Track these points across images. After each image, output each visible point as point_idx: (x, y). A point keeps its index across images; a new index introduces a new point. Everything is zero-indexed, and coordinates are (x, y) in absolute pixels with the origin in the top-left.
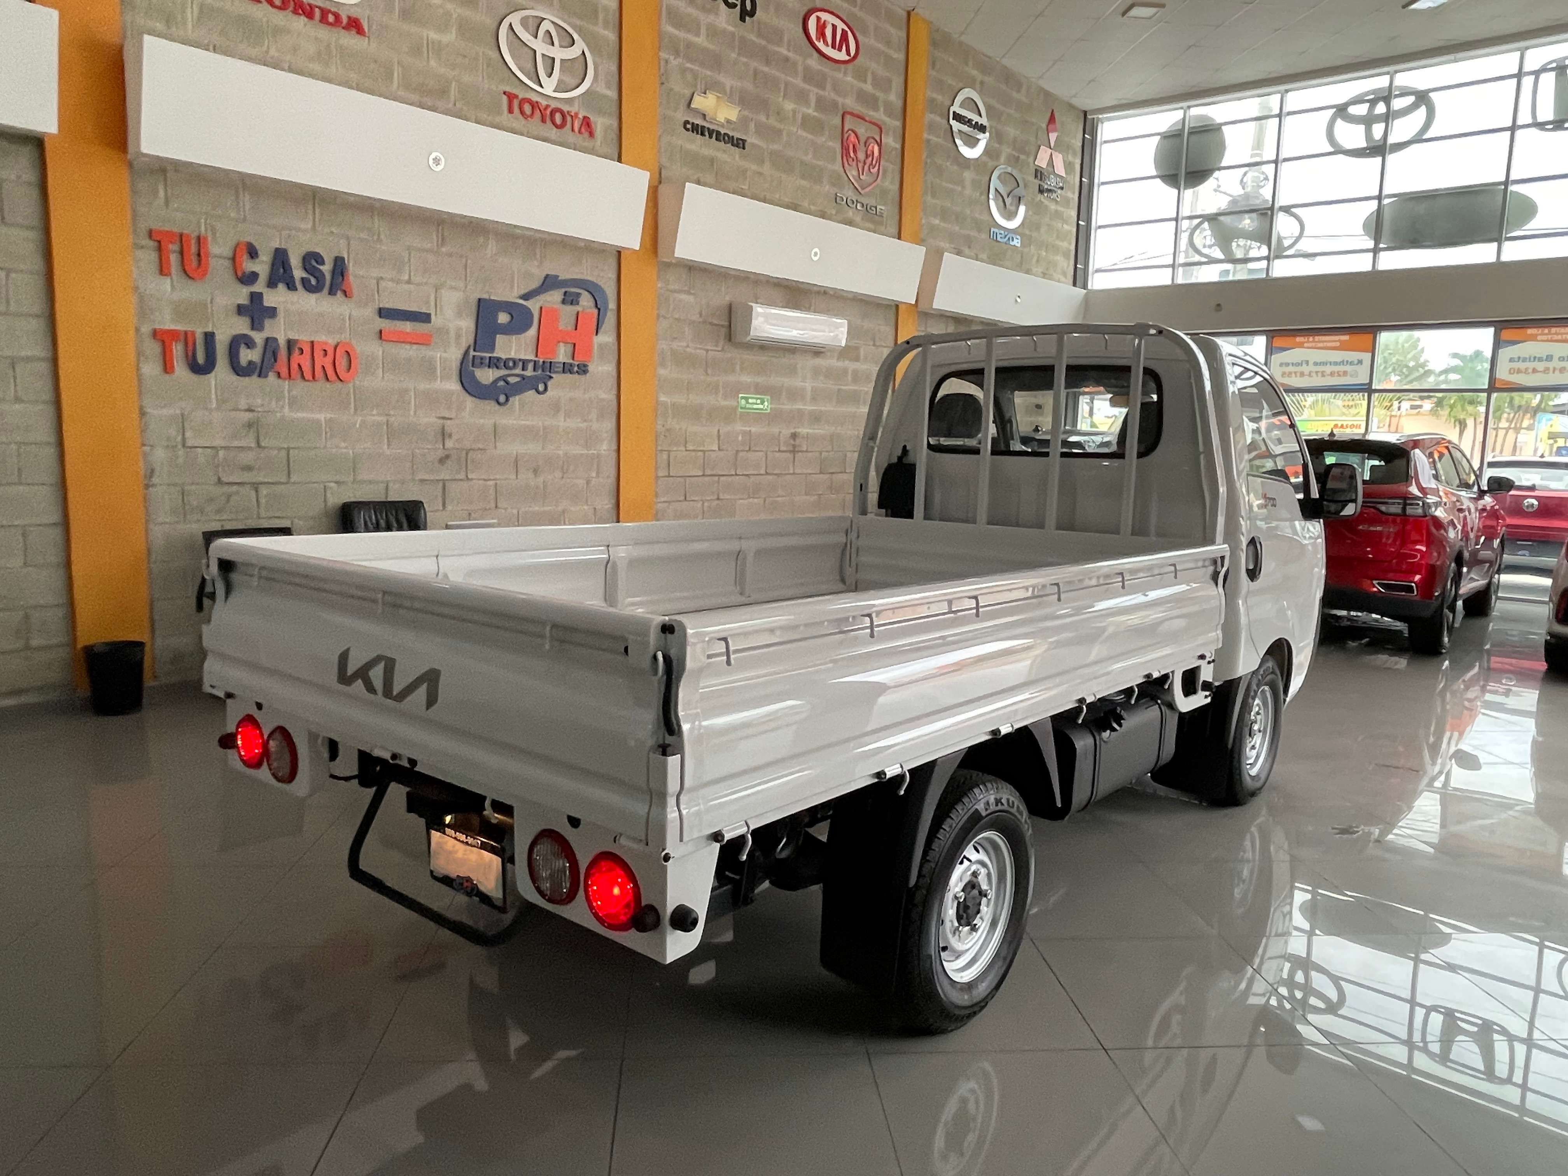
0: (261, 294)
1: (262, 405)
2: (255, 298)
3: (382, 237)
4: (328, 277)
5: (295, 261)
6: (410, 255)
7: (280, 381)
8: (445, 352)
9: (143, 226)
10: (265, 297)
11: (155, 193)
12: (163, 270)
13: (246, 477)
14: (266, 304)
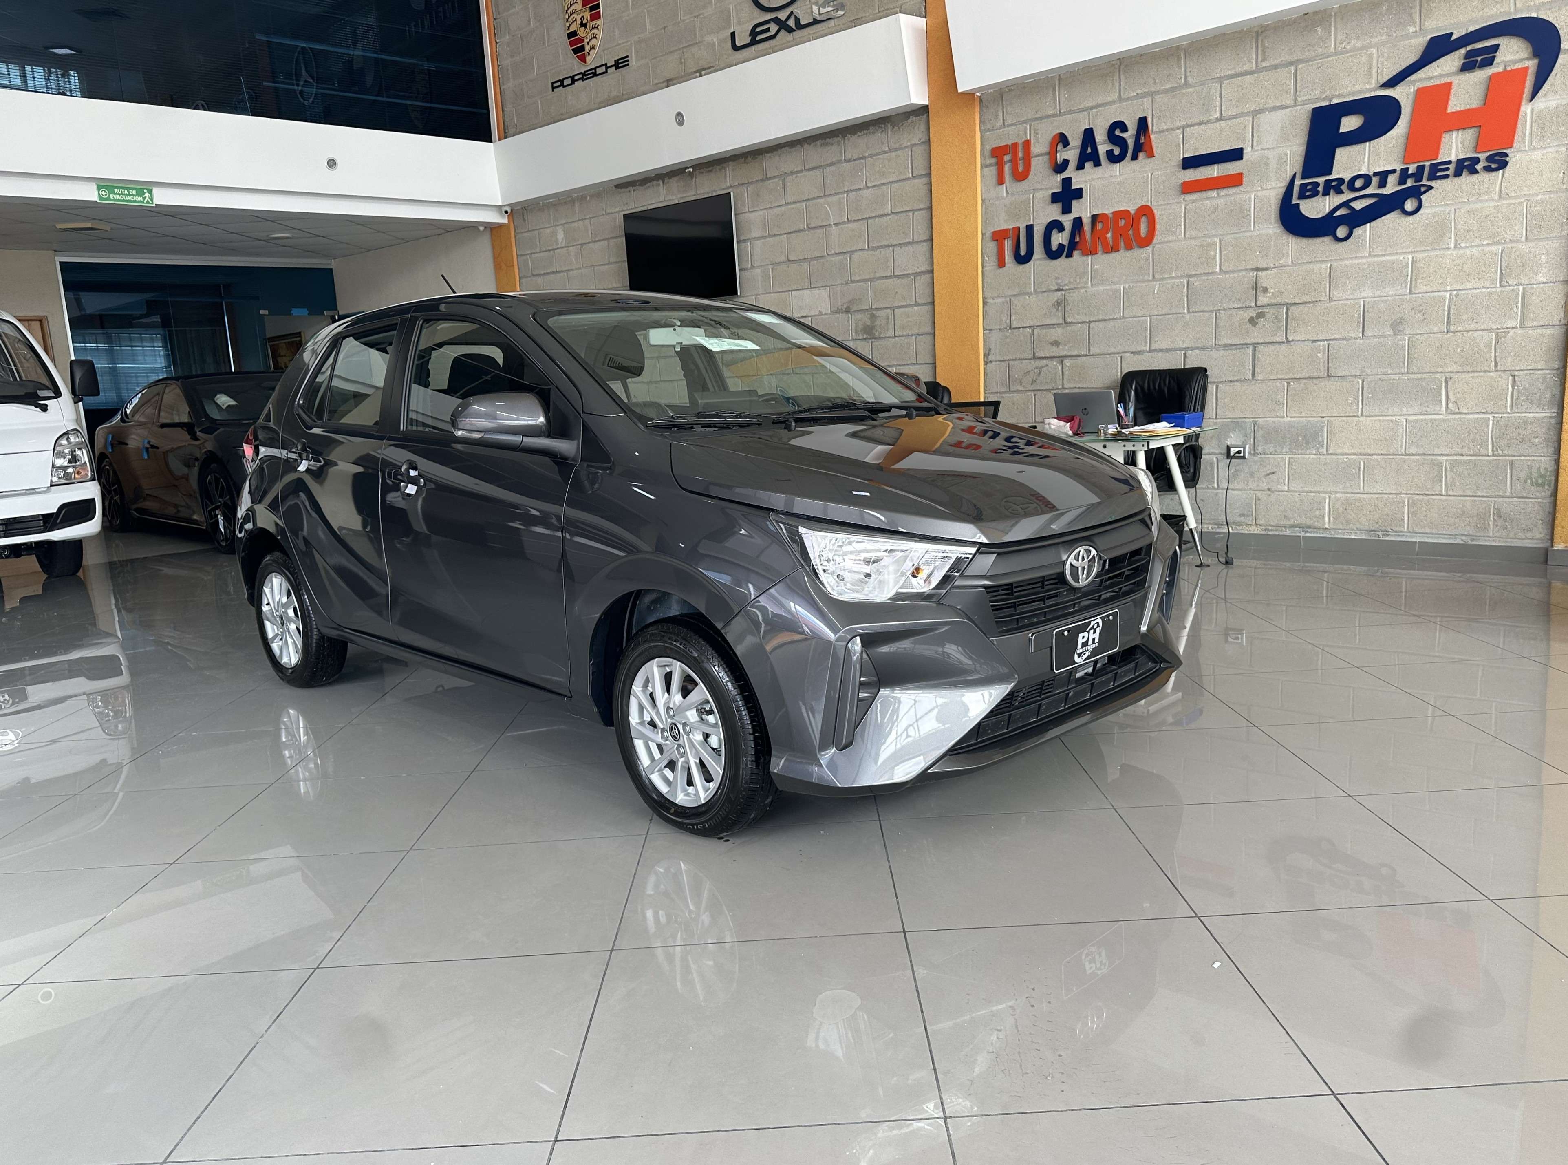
0: (1070, 179)
1: (1070, 282)
2: (1067, 182)
3: (1189, 79)
4: (1131, 143)
5: (1100, 136)
6: (1221, 87)
7: (1085, 258)
8: (1262, 189)
9: (988, 148)
10: (1073, 181)
11: (997, 116)
12: (1001, 181)
13: (1054, 351)
14: (1074, 186)
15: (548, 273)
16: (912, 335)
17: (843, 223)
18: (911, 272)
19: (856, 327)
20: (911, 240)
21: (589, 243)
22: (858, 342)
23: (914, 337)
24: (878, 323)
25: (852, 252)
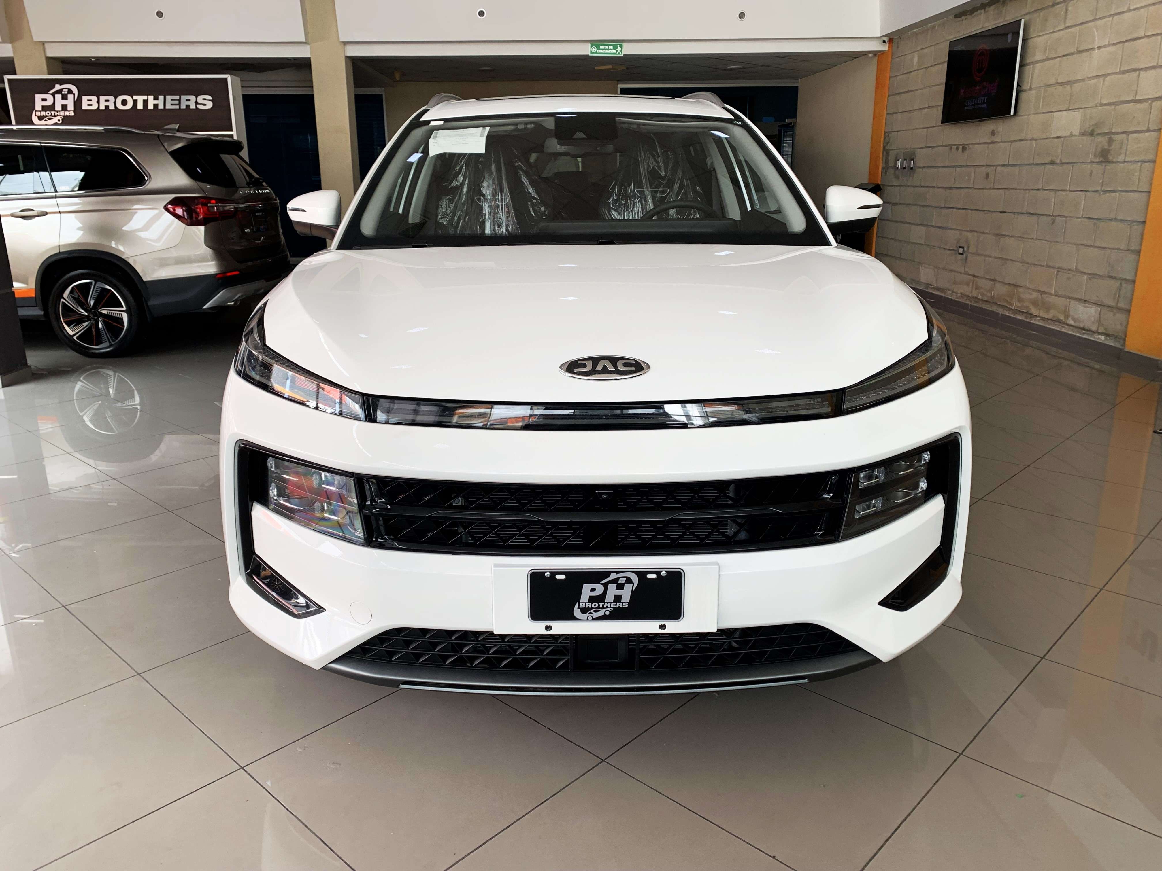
15: (904, 93)
16: (1138, 162)
17: (1104, 46)
18: (1150, 97)
19: (1096, 149)
20: (1155, 64)
21: (931, 66)
22: (1095, 165)
23: (1139, 164)
24: (1113, 147)
25: (1106, 75)
